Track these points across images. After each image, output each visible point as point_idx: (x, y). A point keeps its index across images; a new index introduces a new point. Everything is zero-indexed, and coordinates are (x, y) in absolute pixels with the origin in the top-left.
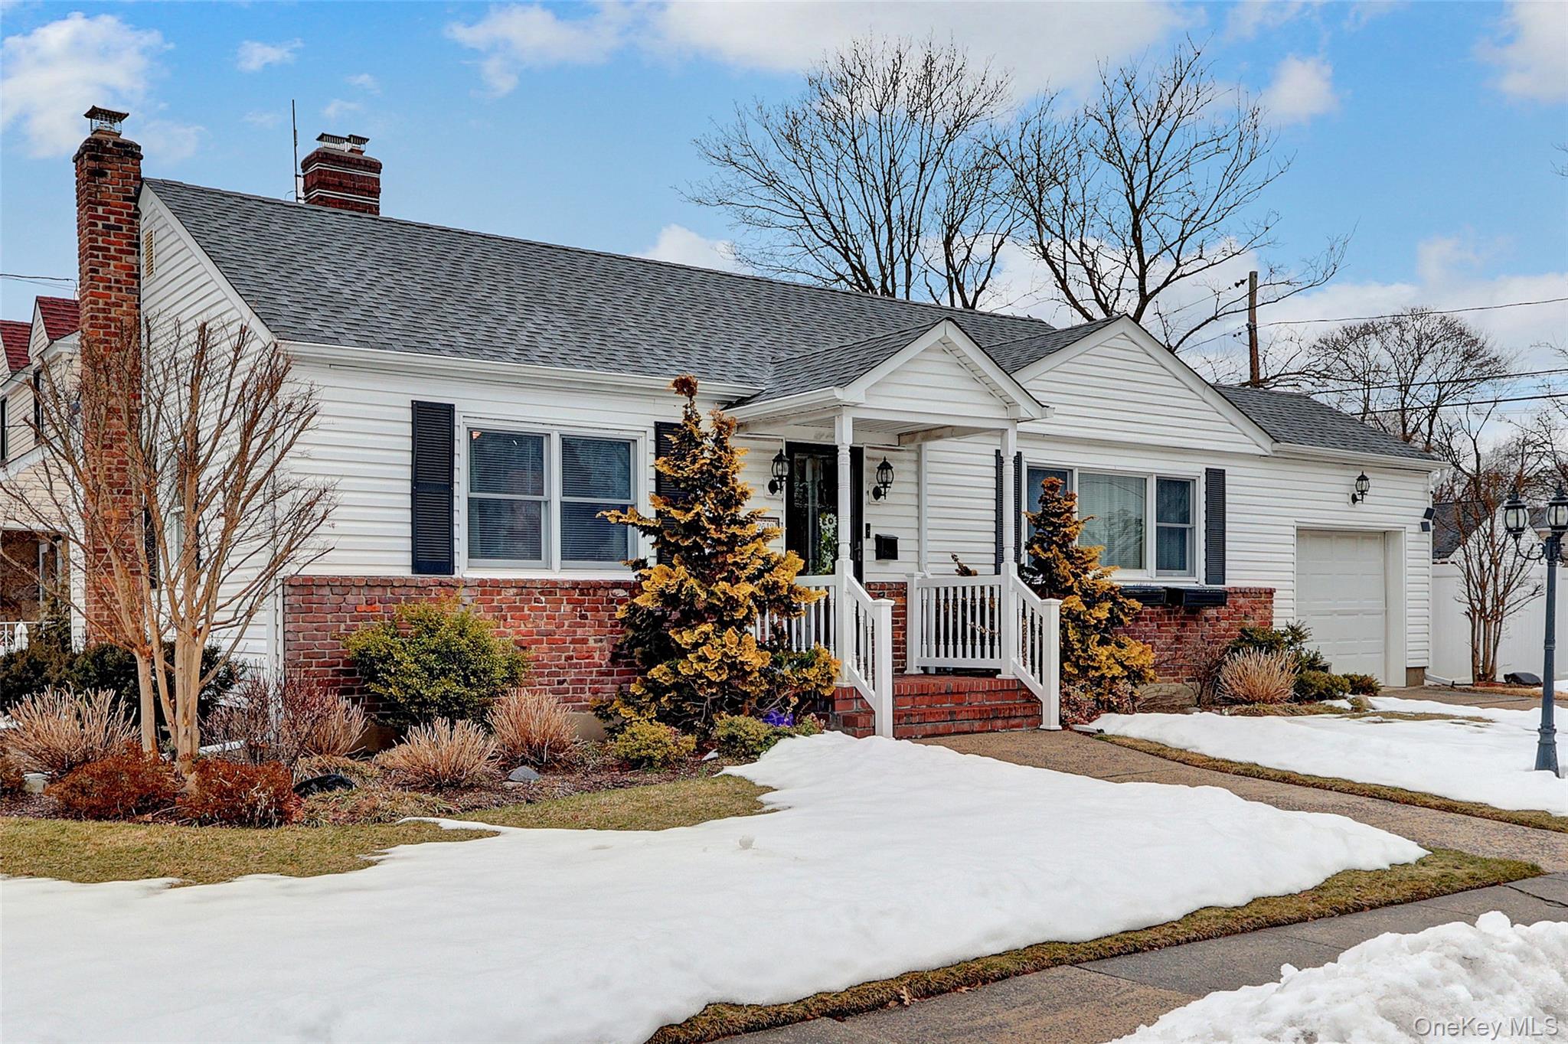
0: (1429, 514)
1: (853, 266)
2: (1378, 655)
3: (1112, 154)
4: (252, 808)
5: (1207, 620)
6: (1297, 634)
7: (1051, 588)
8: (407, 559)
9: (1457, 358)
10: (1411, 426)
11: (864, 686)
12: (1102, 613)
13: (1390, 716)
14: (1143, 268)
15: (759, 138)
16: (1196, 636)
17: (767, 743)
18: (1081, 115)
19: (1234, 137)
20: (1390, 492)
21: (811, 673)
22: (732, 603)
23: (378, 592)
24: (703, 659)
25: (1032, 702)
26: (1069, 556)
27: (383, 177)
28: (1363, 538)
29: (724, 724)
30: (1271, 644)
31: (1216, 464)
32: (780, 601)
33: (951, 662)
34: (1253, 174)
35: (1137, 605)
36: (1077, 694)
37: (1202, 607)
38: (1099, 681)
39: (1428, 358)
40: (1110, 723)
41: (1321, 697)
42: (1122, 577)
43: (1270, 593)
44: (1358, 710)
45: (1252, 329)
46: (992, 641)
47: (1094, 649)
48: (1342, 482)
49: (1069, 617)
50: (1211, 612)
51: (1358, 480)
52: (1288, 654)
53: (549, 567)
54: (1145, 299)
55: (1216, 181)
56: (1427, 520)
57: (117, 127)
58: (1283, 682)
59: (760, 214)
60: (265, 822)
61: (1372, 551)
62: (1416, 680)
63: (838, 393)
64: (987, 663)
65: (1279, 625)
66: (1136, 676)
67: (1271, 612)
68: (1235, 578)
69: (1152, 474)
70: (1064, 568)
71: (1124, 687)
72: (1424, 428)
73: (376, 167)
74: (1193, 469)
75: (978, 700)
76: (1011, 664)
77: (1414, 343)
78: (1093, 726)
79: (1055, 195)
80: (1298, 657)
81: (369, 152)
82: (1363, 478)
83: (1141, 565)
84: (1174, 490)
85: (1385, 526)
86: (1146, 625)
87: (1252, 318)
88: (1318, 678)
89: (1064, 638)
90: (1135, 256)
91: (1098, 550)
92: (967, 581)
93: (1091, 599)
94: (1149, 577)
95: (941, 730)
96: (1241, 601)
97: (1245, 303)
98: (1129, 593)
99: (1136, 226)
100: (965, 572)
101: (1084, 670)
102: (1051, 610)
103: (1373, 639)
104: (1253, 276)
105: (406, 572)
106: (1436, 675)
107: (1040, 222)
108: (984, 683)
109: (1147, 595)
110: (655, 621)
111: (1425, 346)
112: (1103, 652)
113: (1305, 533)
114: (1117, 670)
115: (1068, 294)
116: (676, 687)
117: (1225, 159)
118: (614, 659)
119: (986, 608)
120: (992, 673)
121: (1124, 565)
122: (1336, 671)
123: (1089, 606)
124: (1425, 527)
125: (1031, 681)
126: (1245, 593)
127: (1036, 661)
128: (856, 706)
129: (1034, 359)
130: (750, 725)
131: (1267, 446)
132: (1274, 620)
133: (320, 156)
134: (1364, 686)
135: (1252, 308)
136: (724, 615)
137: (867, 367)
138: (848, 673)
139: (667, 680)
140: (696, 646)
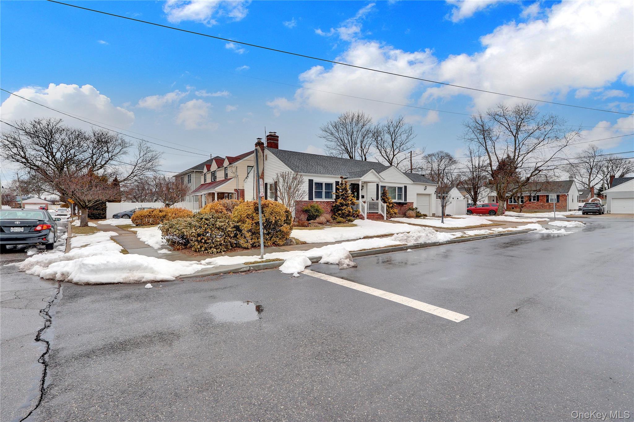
0: (436, 191)
1: (345, 148)
2: (429, 212)
3: (389, 133)
4: (305, 225)
6: (416, 208)
7: (385, 202)
8: (308, 198)
9: (448, 160)
10: (440, 172)
11: (363, 214)
12: (391, 205)
13: (428, 219)
14: (394, 151)
15: (330, 127)
16: (403, 208)
17: (354, 220)
18: (384, 125)
19: (408, 131)
20: (430, 189)
21: (357, 212)
22: (348, 204)
23: (305, 202)
24: (346, 210)
25: (383, 216)
26: (387, 198)
27: (279, 138)
28: (426, 195)
29: (348, 218)
30: (413, 210)
31: (406, 185)
32: (353, 204)
33: (372, 212)
34: (411, 137)
35: (396, 204)
36: (388, 216)
37: (403, 205)
38: (391, 214)
39: (443, 160)
40: (392, 219)
41: (419, 217)
42: (393, 201)
43: (413, 203)
44: (424, 218)
45: (411, 160)
46: (377, 209)
47: (390, 210)
48: (423, 187)
49: (387, 206)
50: (405, 205)
52: (415, 211)
53: (323, 199)
54: (394, 156)
55: (405, 138)
57: (261, 140)
58: (414, 215)
59: (330, 140)
60: (307, 227)
61: (427, 197)
62: (434, 215)
63: (360, 178)
64: (377, 212)
65: (414, 207)
66: (395, 213)
67: (413, 205)
68: (408, 201)
69: (397, 187)
70: (386, 200)
71: (394, 215)
72: (442, 173)
73: (278, 137)
74: (403, 186)
75: (376, 216)
76: (380, 212)
77: (440, 157)
78: (390, 220)
79: (379, 138)
80: (416, 211)
81: (277, 134)
82: (426, 187)
83: (395, 199)
84: (400, 189)
85: (429, 193)
86: (397, 207)
87: (411, 159)
88: (419, 214)
89: (387, 209)
90: (392, 149)
91: (390, 197)
92: (373, 201)
93: (390, 203)
94: (396, 200)
95: (373, 219)
97: (410, 157)
98: (395, 203)
99: (393, 144)
100: (373, 200)
101: (389, 213)
102: (385, 205)
103: (427, 210)
104: (411, 152)
105: (308, 200)
106: (436, 215)
107: (377, 143)
108: (377, 214)
109: (397, 203)
110: (339, 206)
111: (443, 157)
112: (391, 210)
113: (418, 194)
114: (393, 213)
115: (382, 154)
116: (342, 214)
117: (407, 134)
118: (331, 211)
119: (377, 204)
120: (377, 213)
121: (393, 199)
122: (422, 214)
123: (390, 204)
124: (435, 193)
125: (383, 214)
126: (409, 203)
127: (383, 212)
128: (362, 217)
129: (381, 171)
130: (352, 218)
131: (413, 182)
133: (270, 135)
134: (425, 215)
135: (411, 157)
136: (347, 205)
137: (363, 175)
138: (361, 213)
139: (341, 213)
140: (344, 209)
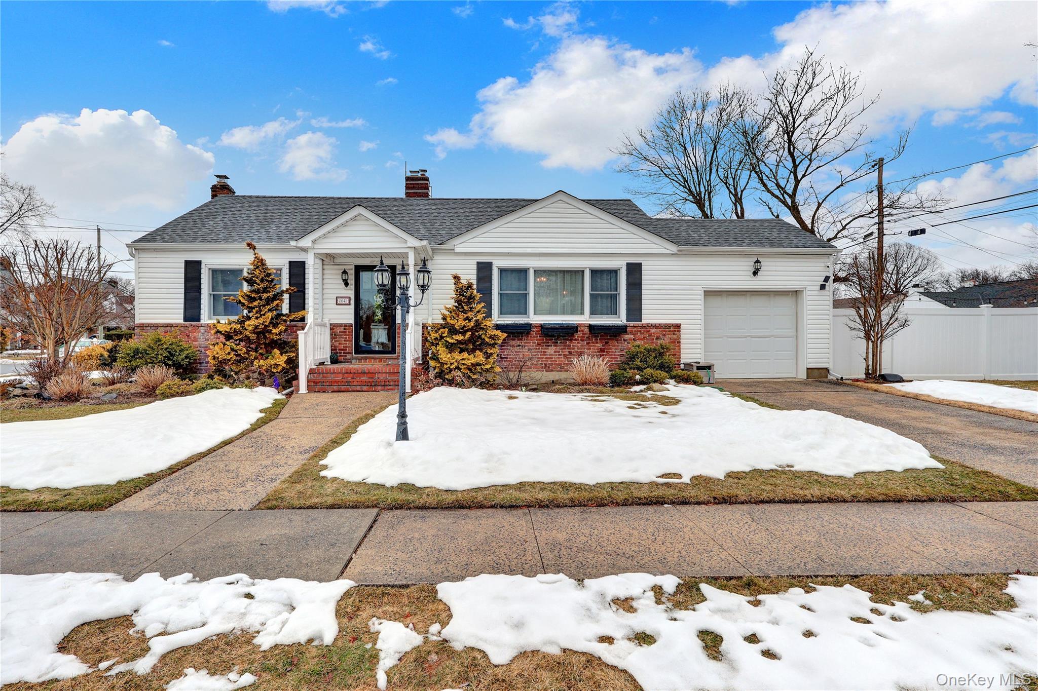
0: (827, 279)
2: (791, 360)
5: (625, 340)
8: (182, 316)
20: (794, 268)
23: (168, 328)
28: (775, 295)
31: (634, 260)
37: (621, 333)
43: (678, 326)
48: (747, 265)
50: (629, 336)
51: (755, 263)
56: (824, 283)
61: (786, 303)
62: (820, 375)
67: (679, 338)
68: (649, 319)
69: (586, 268)
74: (620, 264)
82: (758, 262)
83: (582, 313)
84: (605, 276)
86: (578, 343)
94: (584, 319)
95: (343, 390)
96: (653, 330)
103: (787, 351)
105: (182, 321)
106: (835, 373)
113: (708, 293)
124: (823, 287)
126: (656, 326)
131: (673, 248)
132: (681, 341)
